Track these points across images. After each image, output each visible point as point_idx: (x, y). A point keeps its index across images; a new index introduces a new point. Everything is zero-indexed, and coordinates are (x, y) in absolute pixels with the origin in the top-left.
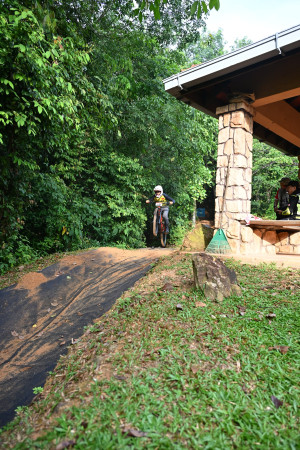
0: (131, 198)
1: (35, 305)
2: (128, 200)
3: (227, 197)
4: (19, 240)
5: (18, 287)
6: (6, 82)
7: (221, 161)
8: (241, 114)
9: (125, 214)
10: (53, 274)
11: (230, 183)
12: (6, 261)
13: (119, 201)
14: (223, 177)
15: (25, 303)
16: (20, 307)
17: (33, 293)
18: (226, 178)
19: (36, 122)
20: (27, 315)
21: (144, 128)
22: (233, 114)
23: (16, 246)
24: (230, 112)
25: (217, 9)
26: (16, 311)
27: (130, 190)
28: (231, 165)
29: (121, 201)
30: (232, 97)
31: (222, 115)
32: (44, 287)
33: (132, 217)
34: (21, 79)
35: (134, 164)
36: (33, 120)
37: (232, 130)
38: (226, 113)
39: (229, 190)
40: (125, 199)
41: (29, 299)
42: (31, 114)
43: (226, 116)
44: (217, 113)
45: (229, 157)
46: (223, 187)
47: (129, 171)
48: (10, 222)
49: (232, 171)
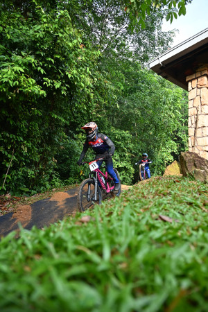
0: (124, 156)
1: (62, 210)
2: (122, 158)
3: (197, 135)
4: (53, 174)
5: (51, 200)
6: (49, 59)
7: (191, 112)
8: (205, 78)
9: (120, 166)
10: (74, 193)
11: (199, 125)
12: (45, 186)
13: (116, 158)
14: (193, 122)
15: (55, 209)
16: (52, 211)
17: (61, 203)
18: (196, 122)
19: (67, 87)
20: (56, 216)
21: (132, 111)
22: (199, 79)
23: (51, 177)
24: (197, 78)
25: (184, 14)
26: (49, 213)
27: (123, 151)
28: (199, 113)
29: (117, 157)
30: (197, 68)
31: (191, 81)
32: (68, 201)
33: (125, 168)
34: (58, 57)
35: (126, 134)
36: (65, 86)
37: (199, 90)
38: (194, 79)
39: (199, 131)
40: (121, 156)
41: (59, 207)
42: (64, 81)
43: (193, 82)
44: (187, 80)
45: (197, 108)
46: (194, 129)
47: (123, 138)
48: (48, 160)
49: (200, 117)
